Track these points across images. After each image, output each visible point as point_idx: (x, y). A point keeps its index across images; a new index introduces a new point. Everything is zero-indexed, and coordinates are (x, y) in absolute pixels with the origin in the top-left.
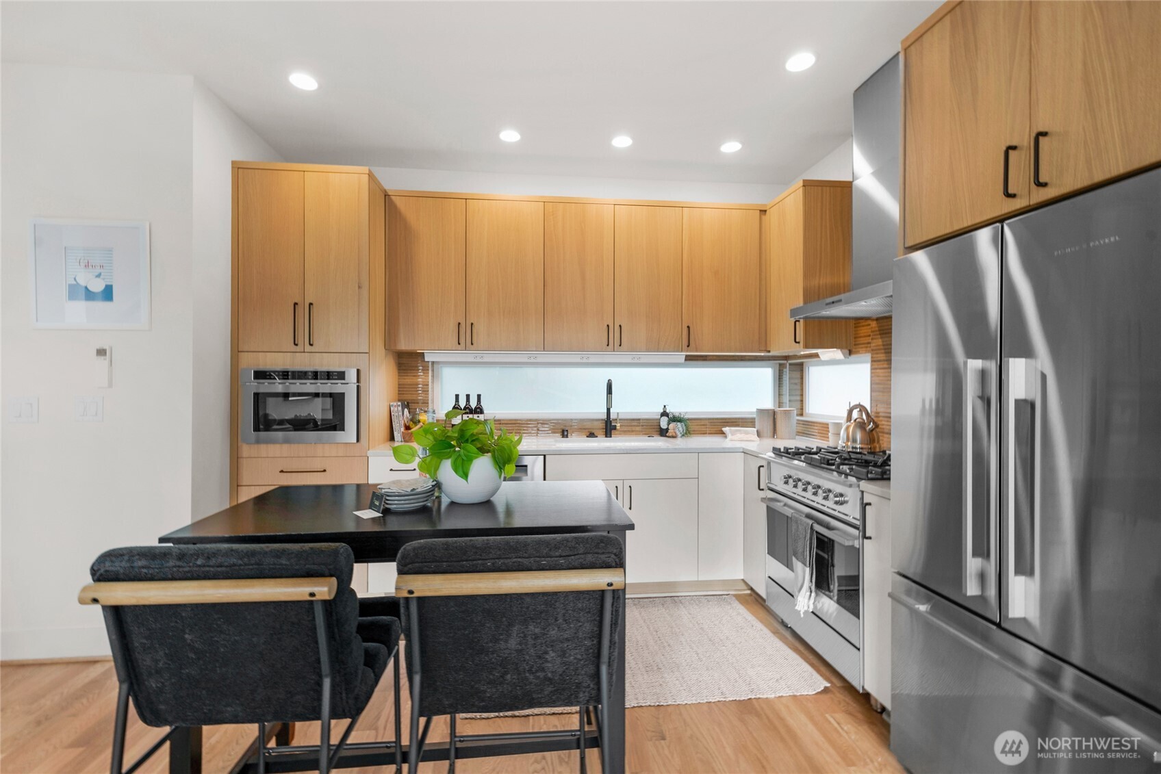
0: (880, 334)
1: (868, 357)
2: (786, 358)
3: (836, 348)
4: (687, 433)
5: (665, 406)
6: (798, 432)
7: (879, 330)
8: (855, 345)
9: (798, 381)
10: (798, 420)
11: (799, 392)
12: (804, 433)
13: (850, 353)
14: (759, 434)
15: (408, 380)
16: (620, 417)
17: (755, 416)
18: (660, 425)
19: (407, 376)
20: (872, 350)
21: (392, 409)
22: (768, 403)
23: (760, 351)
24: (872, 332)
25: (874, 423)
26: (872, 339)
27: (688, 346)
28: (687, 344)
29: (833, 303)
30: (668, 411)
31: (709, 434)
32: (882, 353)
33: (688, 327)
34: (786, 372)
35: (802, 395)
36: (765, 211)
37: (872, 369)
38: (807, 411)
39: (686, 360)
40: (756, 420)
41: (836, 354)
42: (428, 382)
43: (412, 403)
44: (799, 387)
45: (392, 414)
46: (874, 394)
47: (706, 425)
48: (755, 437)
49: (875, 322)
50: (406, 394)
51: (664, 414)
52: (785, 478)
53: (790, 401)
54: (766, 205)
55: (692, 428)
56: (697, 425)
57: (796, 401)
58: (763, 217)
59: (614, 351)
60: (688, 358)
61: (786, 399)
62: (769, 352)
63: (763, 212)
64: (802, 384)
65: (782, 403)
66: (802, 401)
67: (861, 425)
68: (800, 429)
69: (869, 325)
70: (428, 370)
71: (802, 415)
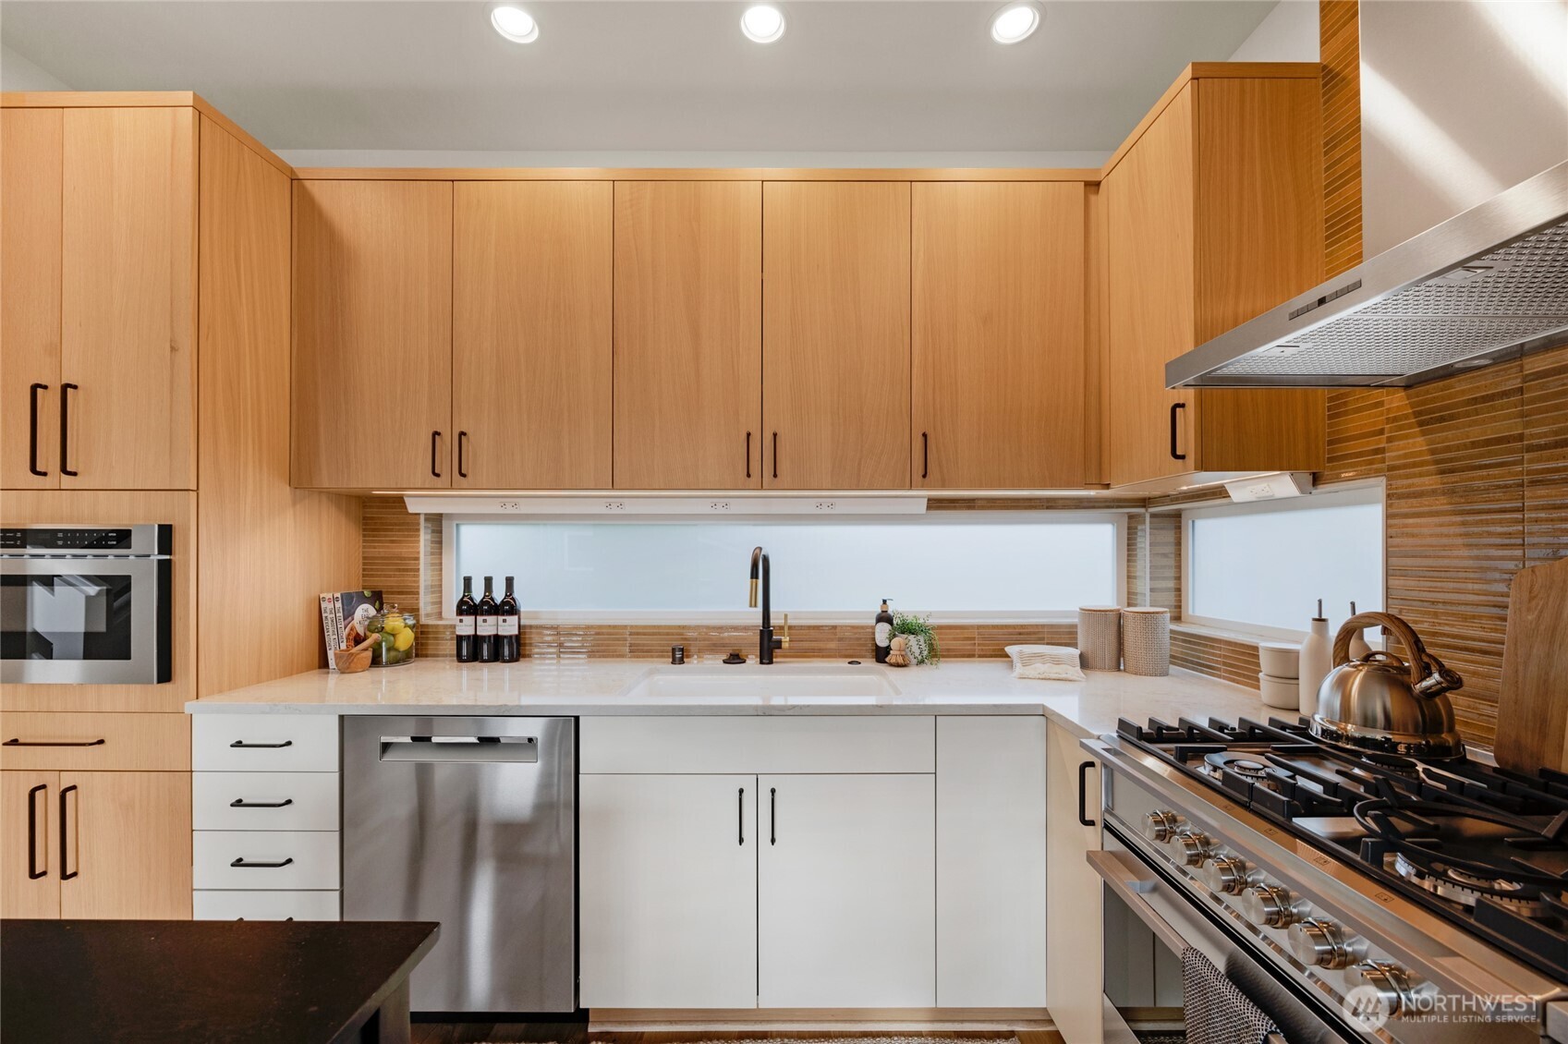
0: (1421, 424)
1: (1378, 486)
2: (1145, 502)
3: (1281, 469)
4: (934, 654)
5: (885, 602)
6: (1172, 656)
7: (1417, 414)
8: (1330, 460)
9: (1170, 549)
10: (1172, 632)
11: (1172, 573)
12: (1186, 661)
13: (1316, 480)
14: (1085, 663)
15: (381, 550)
16: (791, 622)
17: (1076, 620)
18: (874, 639)
19: (379, 542)
20: (1391, 468)
21: (323, 606)
22: (1105, 596)
23: (1088, 485)
24: (1388, 421)
25: (1444, 672)
26: (1390, 440)
27: (924, 476)
28: (921, 472)
29: (1322, 301)
30: (890, 611)
31: (980, 656)
32: (1429, 474)
33: (925, 435)
34: (1144, 530)
35: (1179, 578)
36: (1098, 184)
37: (1389, 516)
38: (1190, 612)
39: (929, 508)
40: (1079, 631)
41: (1282, 484)
42: (418, 553)
43: (388, 593)
44: (1171, 562)
45: (324, 615)
46: (1394, 582)
47: (974, 639)
48: (1076, 671)
49: (1402, 394)
50: (379, 576)
51: (884, 618)
52: (1157, 823)
53: (1152, 590)
54: (1098, 171)
55: (938, 644)
56: (955, 639)
57: (1167, 590)
58: (1093, 198)
59: (762, 488)
60: (935, 504)
61: (1143, 585)
62: (1107, 486)
63: (1093, 186)
64: (1179, 555)
65: (1136, 594)
66: (1179, 590)
67: (1390, 675)
68: (1178, 651)
69: (1381, 404)
70: (418, 530)
71: (1177, 618)
